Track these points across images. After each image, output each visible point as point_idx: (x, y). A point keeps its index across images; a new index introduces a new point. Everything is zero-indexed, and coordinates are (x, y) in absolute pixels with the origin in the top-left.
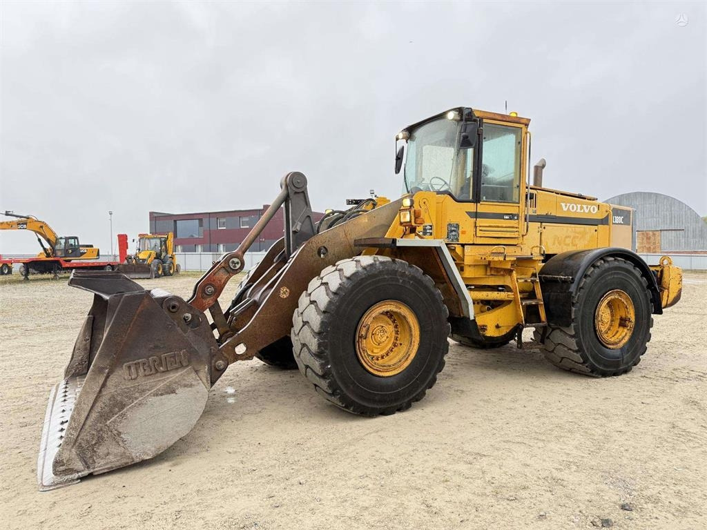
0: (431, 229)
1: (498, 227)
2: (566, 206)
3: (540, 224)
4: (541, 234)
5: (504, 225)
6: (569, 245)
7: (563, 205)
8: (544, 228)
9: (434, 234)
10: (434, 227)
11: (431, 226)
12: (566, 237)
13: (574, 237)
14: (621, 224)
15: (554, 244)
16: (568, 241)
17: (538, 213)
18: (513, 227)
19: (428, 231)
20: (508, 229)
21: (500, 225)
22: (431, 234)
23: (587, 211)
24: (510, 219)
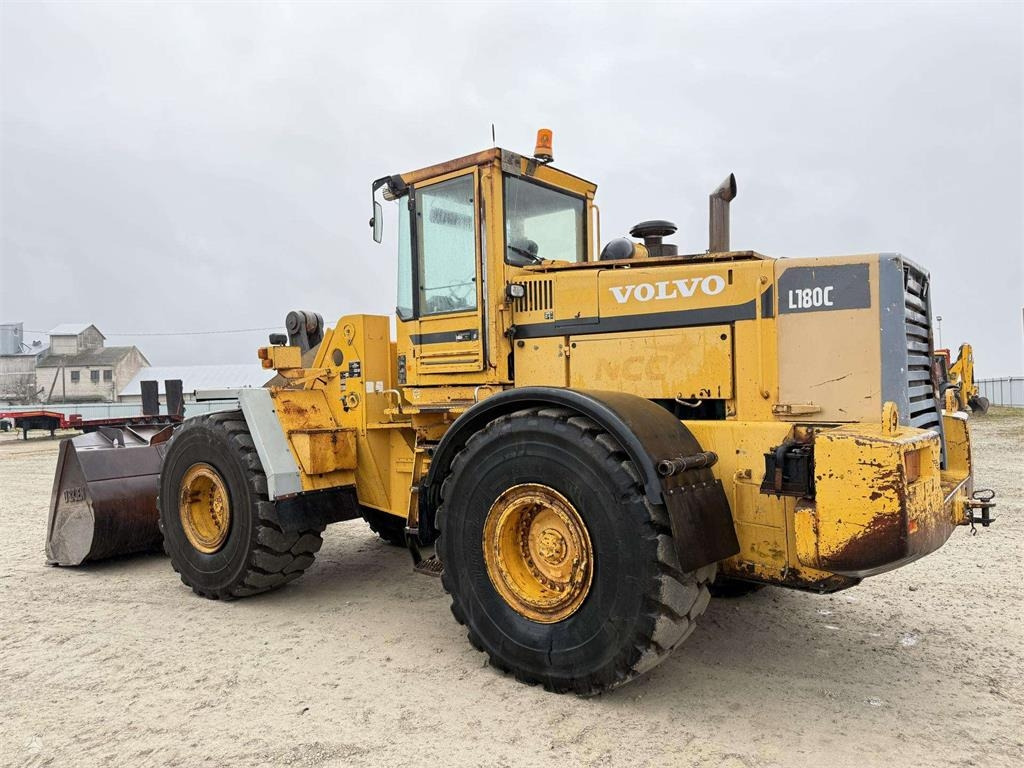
0: (359, 367)
1: (446, 356)
2: (624, 292)
3: (563, 338)
4: (568, 358)
5: (455, 352)
6: (637, 378)
7: (616, 291)
8: (574, 346)
9: (363, 374)
10: (362, 365)
11: (358, 363)
12: (632, 360)
13: (654, 360)
14: (823, 308)
15: (598, 377)
16: (637, 369)
17: (558, 317)
18: (469, 354)
19: (355, 371)
20: (462, 358)
21: (449, 352)
22: (359, 374)
23: (686, 293)
24: (464, 340)
